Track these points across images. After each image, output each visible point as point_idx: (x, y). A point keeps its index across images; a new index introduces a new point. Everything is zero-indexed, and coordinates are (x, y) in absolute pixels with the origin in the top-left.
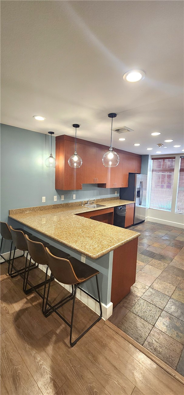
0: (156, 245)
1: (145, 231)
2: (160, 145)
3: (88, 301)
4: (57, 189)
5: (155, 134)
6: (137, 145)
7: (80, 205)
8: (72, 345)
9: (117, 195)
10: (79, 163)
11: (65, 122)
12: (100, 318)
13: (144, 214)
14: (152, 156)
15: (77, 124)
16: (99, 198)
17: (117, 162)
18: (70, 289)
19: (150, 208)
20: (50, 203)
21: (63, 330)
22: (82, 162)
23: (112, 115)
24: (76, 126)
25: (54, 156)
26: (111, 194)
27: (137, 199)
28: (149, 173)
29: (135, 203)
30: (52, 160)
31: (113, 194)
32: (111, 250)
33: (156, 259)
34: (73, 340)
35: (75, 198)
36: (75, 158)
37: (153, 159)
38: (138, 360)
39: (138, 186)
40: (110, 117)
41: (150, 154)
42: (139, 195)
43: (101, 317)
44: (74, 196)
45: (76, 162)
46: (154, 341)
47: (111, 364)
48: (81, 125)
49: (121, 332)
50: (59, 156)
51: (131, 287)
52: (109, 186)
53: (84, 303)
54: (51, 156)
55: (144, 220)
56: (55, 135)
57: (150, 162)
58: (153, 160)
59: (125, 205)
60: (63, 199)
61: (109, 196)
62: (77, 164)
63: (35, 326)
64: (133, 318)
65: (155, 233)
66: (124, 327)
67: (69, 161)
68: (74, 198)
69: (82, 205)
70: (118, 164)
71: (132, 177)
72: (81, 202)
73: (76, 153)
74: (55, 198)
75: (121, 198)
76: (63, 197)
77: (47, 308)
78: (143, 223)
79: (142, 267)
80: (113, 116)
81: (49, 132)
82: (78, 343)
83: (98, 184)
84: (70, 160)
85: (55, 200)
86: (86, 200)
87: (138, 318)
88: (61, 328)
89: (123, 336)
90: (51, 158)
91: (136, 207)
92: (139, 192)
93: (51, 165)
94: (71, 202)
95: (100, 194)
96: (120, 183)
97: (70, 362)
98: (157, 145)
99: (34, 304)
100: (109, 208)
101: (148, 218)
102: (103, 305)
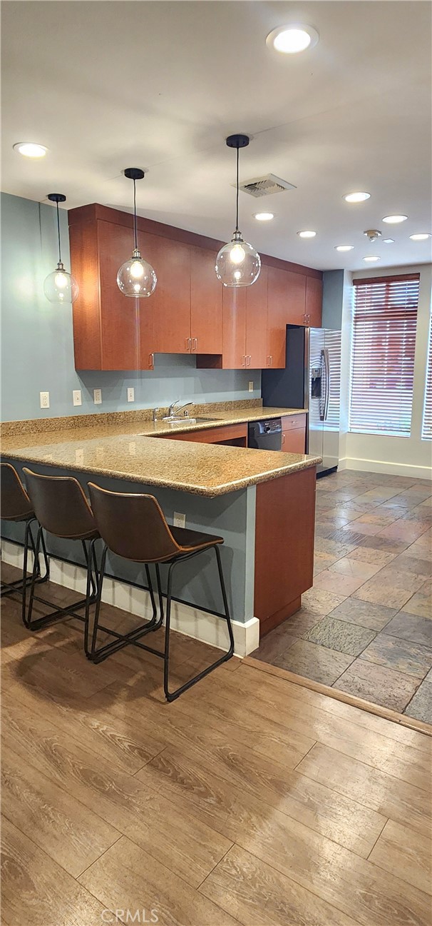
0: (367, 519)
1: (339, 491)
2: (372, 233)
3: (196, 625)
4: (81, 368)
5: (357, 197)
6: (308, 234)
7: (150, 417)
8: (170, 698)
9: (253, 393)
10: (148, 284)
11: (103, 163)
12: (229, 656)
13: (335, 450)
14: (353, 273)
15: (137, 169)
16: (202, 400)
17: (254, 269)
18: (146, 612)
19: (353, 430)
20: (62, 412)
21: (144, 680)
22: (155, 280)
23: (237, 141)
24: (135, 174)
25: (67, 267)
26: (237, 390)
27: (313, 403)
28: (347, 325)
29: (307, 414)
30: (62, 281)
31: (244, 391)
32: (250, 483)
33: (366, 547)
34: (171, 690)
35: (133, 399)
36: (137, 270)
37: (356, 282)
38: (321, 708)
39: (314, 363)
40: (231, 146)
41: (348, 267)
42: (317, 392)
43: (233, 652)
44: (131, 391)
45: (141, 282)
46: (356, 678)
47: (263, 717)
48: (148, 171)
49: (281, 672)
50: (82, 269)
51: (303, 596)
52: (230, 363)
53: (187, 635)
54: (60, 269)
55: (336, 467)
56: (65, 206)
57: (349, 291)
58: (355, 287)
59: (280, 418)
60: (98, 401)
61: (233, 396)
62: (143, 287)
63: (73, 678)
64: (309, 649)
65: (366, 494)
66: (289, 665)
67: (118, 280)
68: (131, 399)
69: (156, 420)
70: (257, 277)
71: (294, 338)
72: (150, 410)
73: (138, 255)
74: (77, 395)
75: (267, 402)
76: (98, 393)
77: (96, 647)
78: (334, 474)
79: (330, 564)
80: (241, 141)
81: (51, 197)
82: (182, 695)
83: (197, 354)
84: (123, 275)
85: (77, 403)
86: (165, 405)
87: (321, 648)
88: (138, 676)
89: (287, 678)
90: (60, 274)
91: (312, 431)
92: (317, 382)
93: (61, 295)
94: (121, 409)
95: (205, 390)
96: (262, 356)
97: (171, 723)
98: (365, 232)
99: (57, 645)
100: (235, 424)
101: (348, 460)
102: (235, 623)
